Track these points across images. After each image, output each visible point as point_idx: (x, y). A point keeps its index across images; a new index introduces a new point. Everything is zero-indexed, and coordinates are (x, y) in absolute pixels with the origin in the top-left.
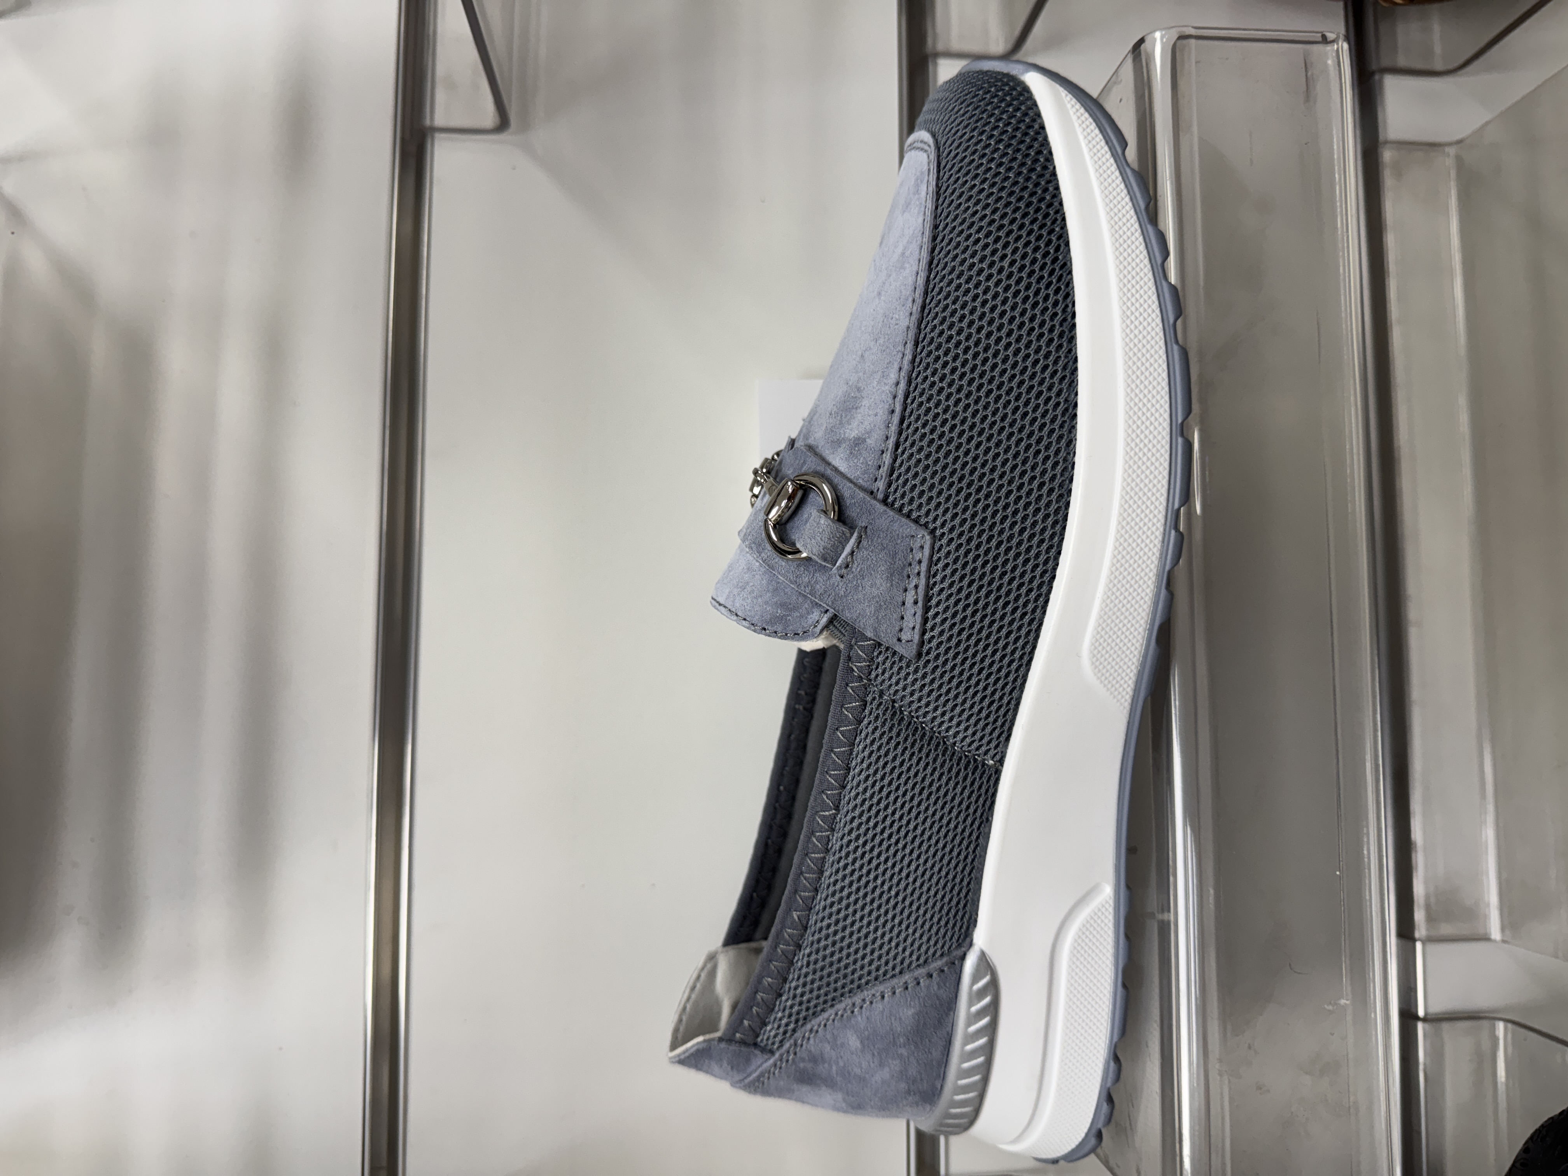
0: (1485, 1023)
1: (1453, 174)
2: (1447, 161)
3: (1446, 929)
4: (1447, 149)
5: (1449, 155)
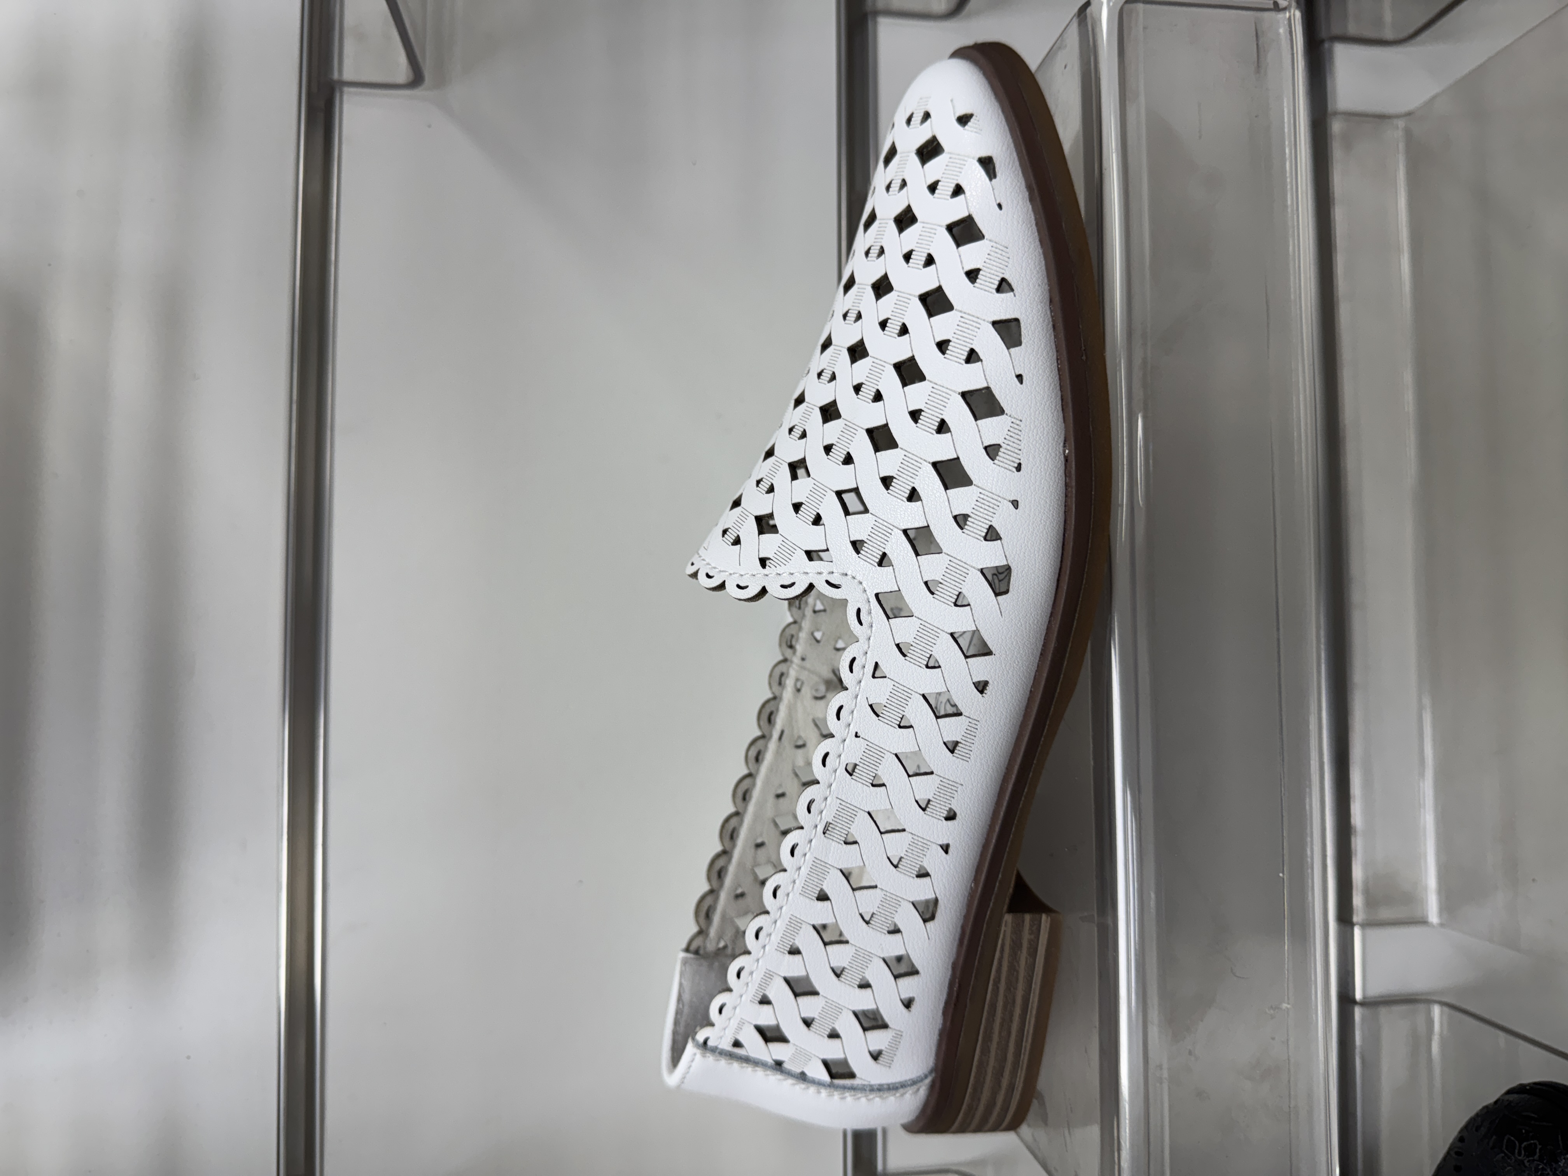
0: (1421, 1007)
1: (1401, 146)
2: (1395, 134)
3: (1385, 913)
4: (1395, 121)
5: (1398, 128)
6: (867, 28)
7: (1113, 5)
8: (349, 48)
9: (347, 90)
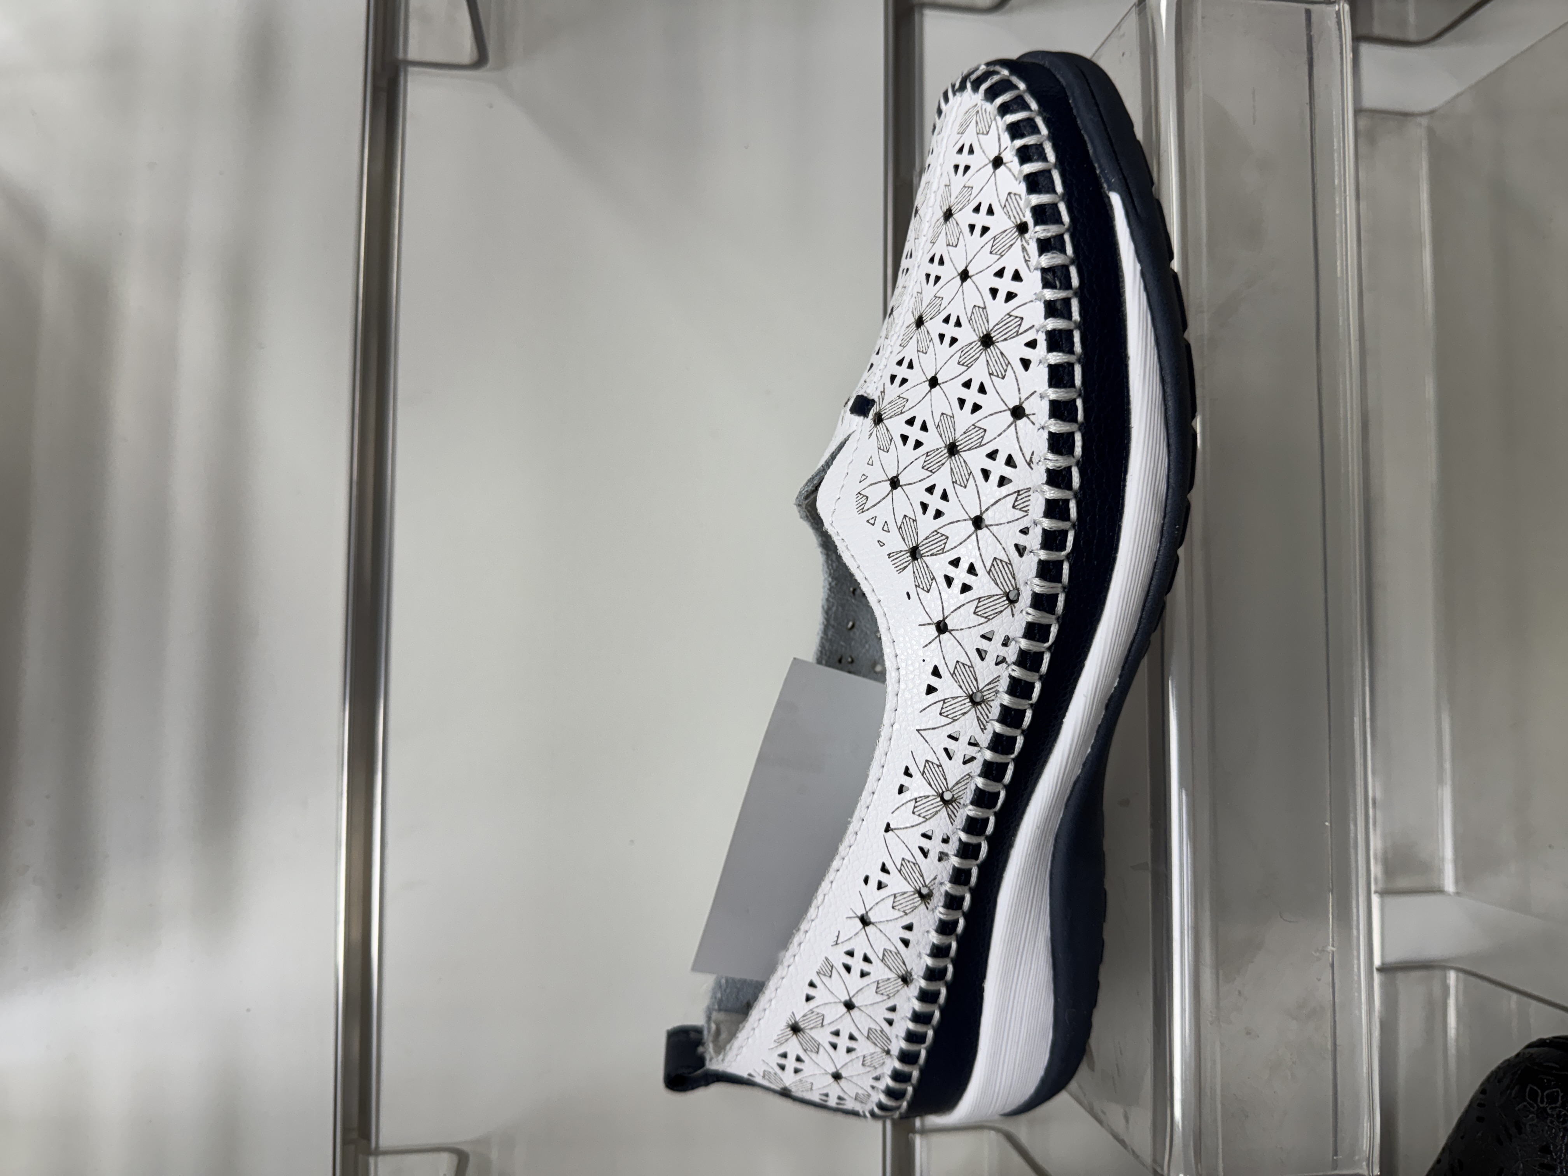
0: (1437, 973)
1: (1424, 143)
2: (1417, 132)
3: (1402, 883)
4: (1419, 119)
5: (1420, 125)
6: (914, 19)
8: (414, 28)
9: (411, 69)
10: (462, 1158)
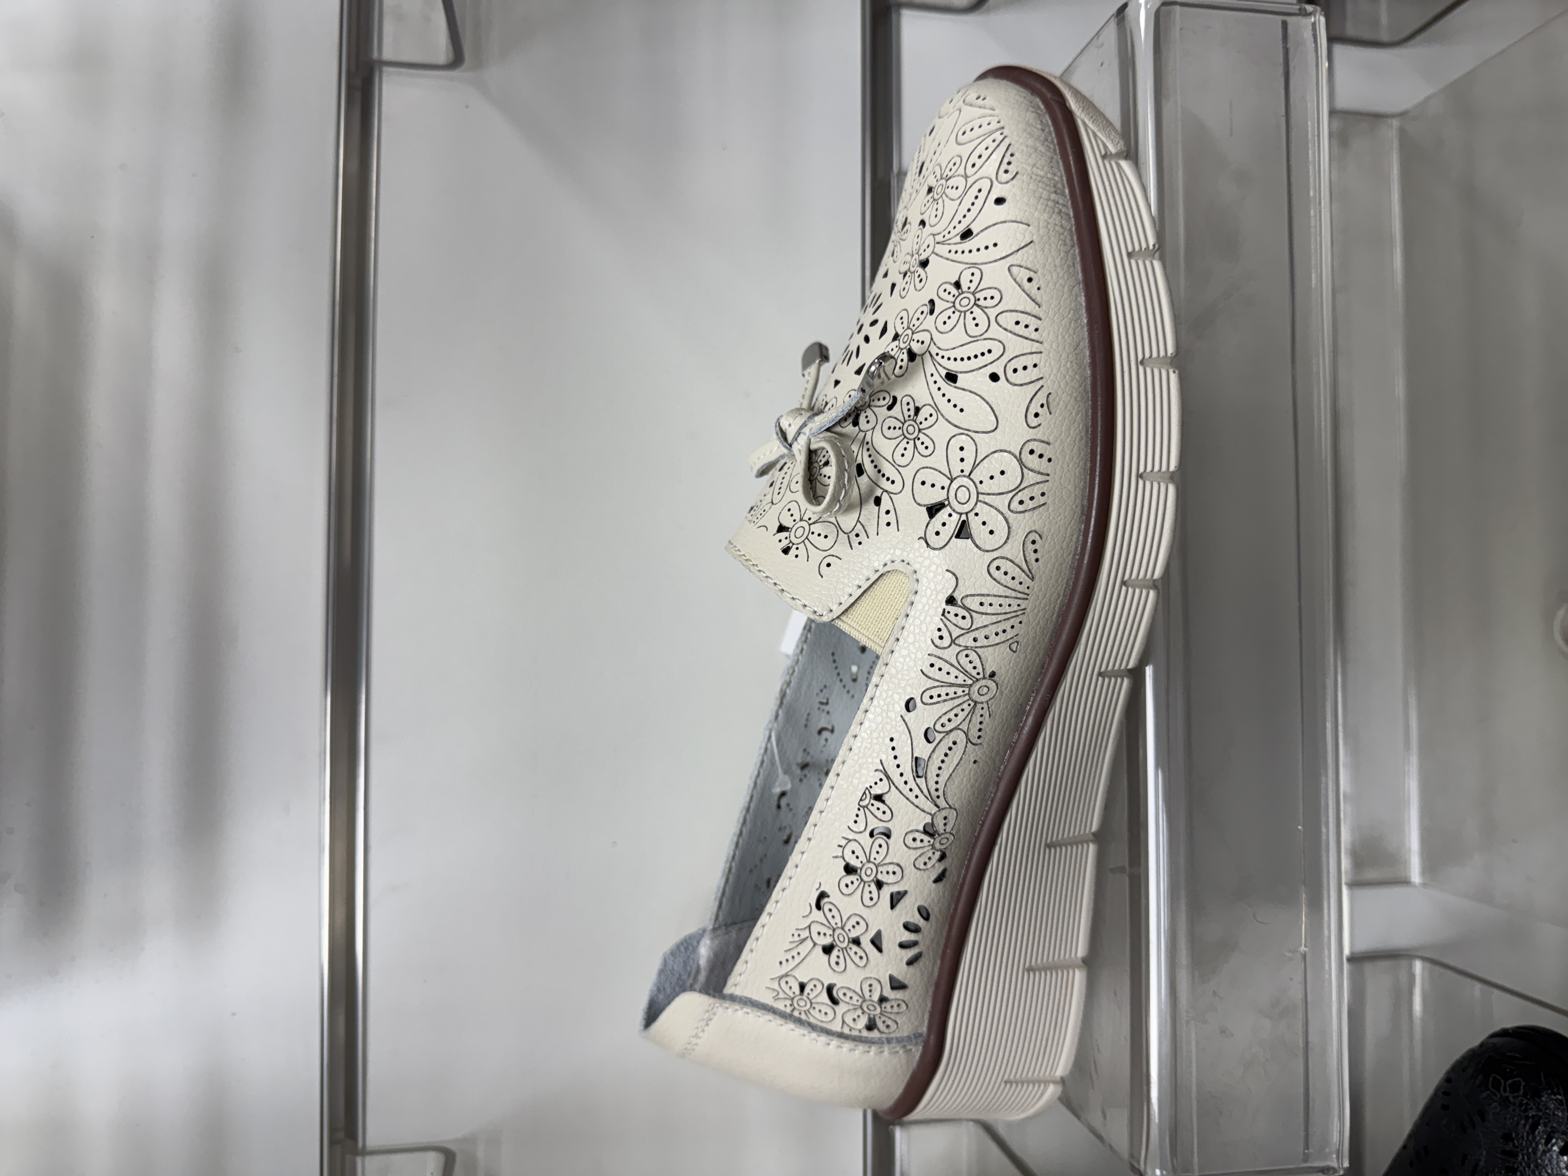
6: (891, 18)
7: (1151, 6)
8: (389, 27)
9: (386, 70)
10: (449, 1157)
